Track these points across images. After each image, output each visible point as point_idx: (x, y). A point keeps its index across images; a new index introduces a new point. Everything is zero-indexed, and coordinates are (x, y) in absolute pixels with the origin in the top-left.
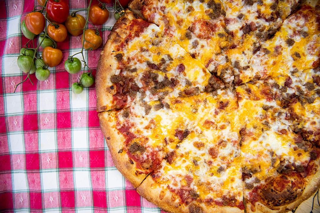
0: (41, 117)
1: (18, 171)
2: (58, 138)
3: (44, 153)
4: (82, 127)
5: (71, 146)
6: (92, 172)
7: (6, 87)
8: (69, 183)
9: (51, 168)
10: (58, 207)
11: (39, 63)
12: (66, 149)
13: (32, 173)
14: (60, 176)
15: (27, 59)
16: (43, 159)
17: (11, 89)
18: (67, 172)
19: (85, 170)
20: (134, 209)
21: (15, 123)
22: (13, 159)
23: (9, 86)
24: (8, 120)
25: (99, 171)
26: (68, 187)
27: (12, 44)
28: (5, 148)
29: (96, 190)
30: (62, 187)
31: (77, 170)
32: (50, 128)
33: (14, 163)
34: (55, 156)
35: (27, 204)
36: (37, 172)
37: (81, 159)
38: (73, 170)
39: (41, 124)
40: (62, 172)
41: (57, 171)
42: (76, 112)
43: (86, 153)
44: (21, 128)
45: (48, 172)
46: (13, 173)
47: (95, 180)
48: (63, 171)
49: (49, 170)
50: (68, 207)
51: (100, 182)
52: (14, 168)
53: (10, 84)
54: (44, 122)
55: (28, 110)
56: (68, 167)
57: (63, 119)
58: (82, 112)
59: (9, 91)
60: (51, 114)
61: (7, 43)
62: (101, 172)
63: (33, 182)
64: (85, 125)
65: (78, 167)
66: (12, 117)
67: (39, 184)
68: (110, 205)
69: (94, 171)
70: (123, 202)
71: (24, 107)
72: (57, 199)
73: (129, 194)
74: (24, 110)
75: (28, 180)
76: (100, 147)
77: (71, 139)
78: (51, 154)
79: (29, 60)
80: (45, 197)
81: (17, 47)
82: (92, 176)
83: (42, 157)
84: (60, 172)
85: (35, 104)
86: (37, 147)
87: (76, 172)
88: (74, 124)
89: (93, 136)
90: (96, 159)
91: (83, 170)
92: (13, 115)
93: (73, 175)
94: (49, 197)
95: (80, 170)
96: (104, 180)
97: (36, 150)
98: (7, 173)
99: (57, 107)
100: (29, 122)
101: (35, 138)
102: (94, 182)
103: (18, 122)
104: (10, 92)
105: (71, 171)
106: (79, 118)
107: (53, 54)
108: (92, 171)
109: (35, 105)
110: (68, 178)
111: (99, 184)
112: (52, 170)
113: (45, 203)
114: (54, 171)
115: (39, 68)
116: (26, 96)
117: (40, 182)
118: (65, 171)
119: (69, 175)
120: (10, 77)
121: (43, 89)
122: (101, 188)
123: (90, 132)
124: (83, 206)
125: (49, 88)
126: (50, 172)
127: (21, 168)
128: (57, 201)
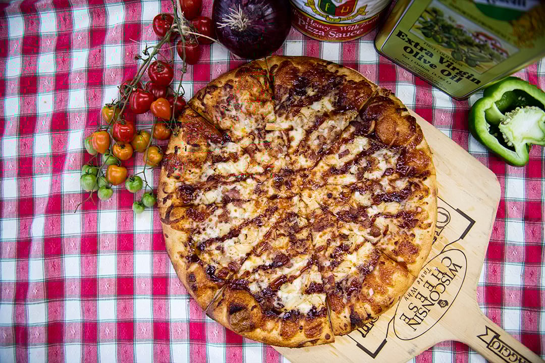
0: (101, 238)
1: (71, 299)
2: (118, 262)
3: (102, 279)
4: (145, 251)
5: (133, 271)
6: (153, 300)
7: (65, 206)
8: (128, 313)
9: (109, 296)
10: (114, 340)
11: (102, 182)
12: (126, 273)
13: (87, 300)
14: (118, 304)
15: (91, 178)
16: (101, 285)
17: (70, 208)
18: (127, 300)
19: (147, 298)
20: (198, 344)
21: (72, 245)
22: (67, 284)
23: (68, 204)
24: (65, 241)
25: (162, 299)
26: (127, 317)
27: (73, 160)
28: (59, 272)
29: (158, 321)
30: (120, 317)
31: (138, 298)
32: (110, 251)
33: (67, 289)
34: (114, 281)
35: (79, 336)
36: (94, 300)
37: (143, 285)
38: (134, 298)
39: (100, 247)
40: (121, 300)
41: (115, 299)
42: (139, 234)
43: (149, 279)
44: (78, 250)
45: (106, 300)
46: (66, 300)
47: (157, 309)
48: (123, 299)
49: (107, 298)
50: (126, 340)
51: (163, 311)
52: (67, 295)
53: (69, 202)
54: (104, 245)
55: (87, 231)
56: (128, 294)
57: (125, 242)
58: (146, 234)
59: (68, 210)
60: (112, 235)
61: (68, 158)
62: (163, 300)
63: (88, 310)
64: (149, 248)
65: (140, 294)
66: (69, 238)
67: (95, 313)
68: (172, 338)
69: (156, 299)
70: (186, 335)
71: (83, 228)
72: (113, 331)
73: (193, 326)
74: (83, 230)
75: (82, 308)
76: (164, 273)
77: (133, 263)
78: (110, 280)
79: (93, 179)
80: (101, 328)
81: (78, 163)
82: (154, 304)
83: (100, 283)
84: (118, 301)
85: (95, 224)
86: (96, 272)
87: (137, 300)
88: (137, 247)
89: (157, 260)
90: (159, 286)
91: (145, 298)
92: (70, 236)
93: (133, 304)
94: (105, 329)
95: (141, 298)
96: (166, 309)
97: (94, 275)
98: (59, 301)
99: (118, 229)
100: (88, 244)
101: (93, 262)
102: (156, 311)
103: (75, 244)
104: (69, 212)
105: (131, 299)
106: (143, 241)
107: (117, 172)
108: (155, 299)
109: (95, 226)
110: (127, 306)
111: (161, 314)
112: (110, 298)
113: (100, 335)
114: (112, 299)
115: (102, 188)
116: (85, 215)
117: (96, 311)
118: (125, 299)
119: (129, 304)
120: (69, 195)
121: (104, 209)
122: (163, 318)
123: (153, 257)
124: (143, 339)
125: (111, 208)
126: (108, 300)
127: (76, 294)
128: (114, 333)
